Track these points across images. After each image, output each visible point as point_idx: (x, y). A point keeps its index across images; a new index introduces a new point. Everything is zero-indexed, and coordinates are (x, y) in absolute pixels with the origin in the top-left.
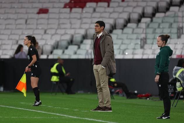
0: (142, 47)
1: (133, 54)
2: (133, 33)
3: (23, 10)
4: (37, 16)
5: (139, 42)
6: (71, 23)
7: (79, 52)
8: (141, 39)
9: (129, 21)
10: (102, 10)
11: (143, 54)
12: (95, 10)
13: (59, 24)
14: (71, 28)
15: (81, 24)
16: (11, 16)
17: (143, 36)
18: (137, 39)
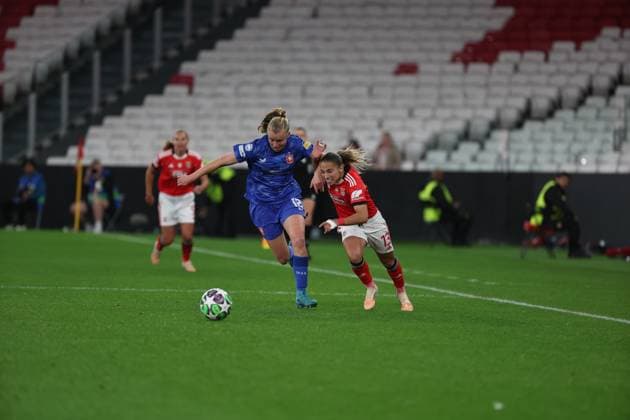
0: (617, 148)
1: (598, 162)
2: (598, 117)
3: (365, 67)
4: (391, 79)
5: (610, 137)
6: (465, 96)
7: (482, 156)
8: (616, 132)
9: (589, 92)
10: (531, 67)
11: (619, 163)
12: (516, 69)
13: (440, 97)
14: (466, 106)
15: (488, 95)
16: (337, 78)
17: (619, 124)
18: (607, 130)
